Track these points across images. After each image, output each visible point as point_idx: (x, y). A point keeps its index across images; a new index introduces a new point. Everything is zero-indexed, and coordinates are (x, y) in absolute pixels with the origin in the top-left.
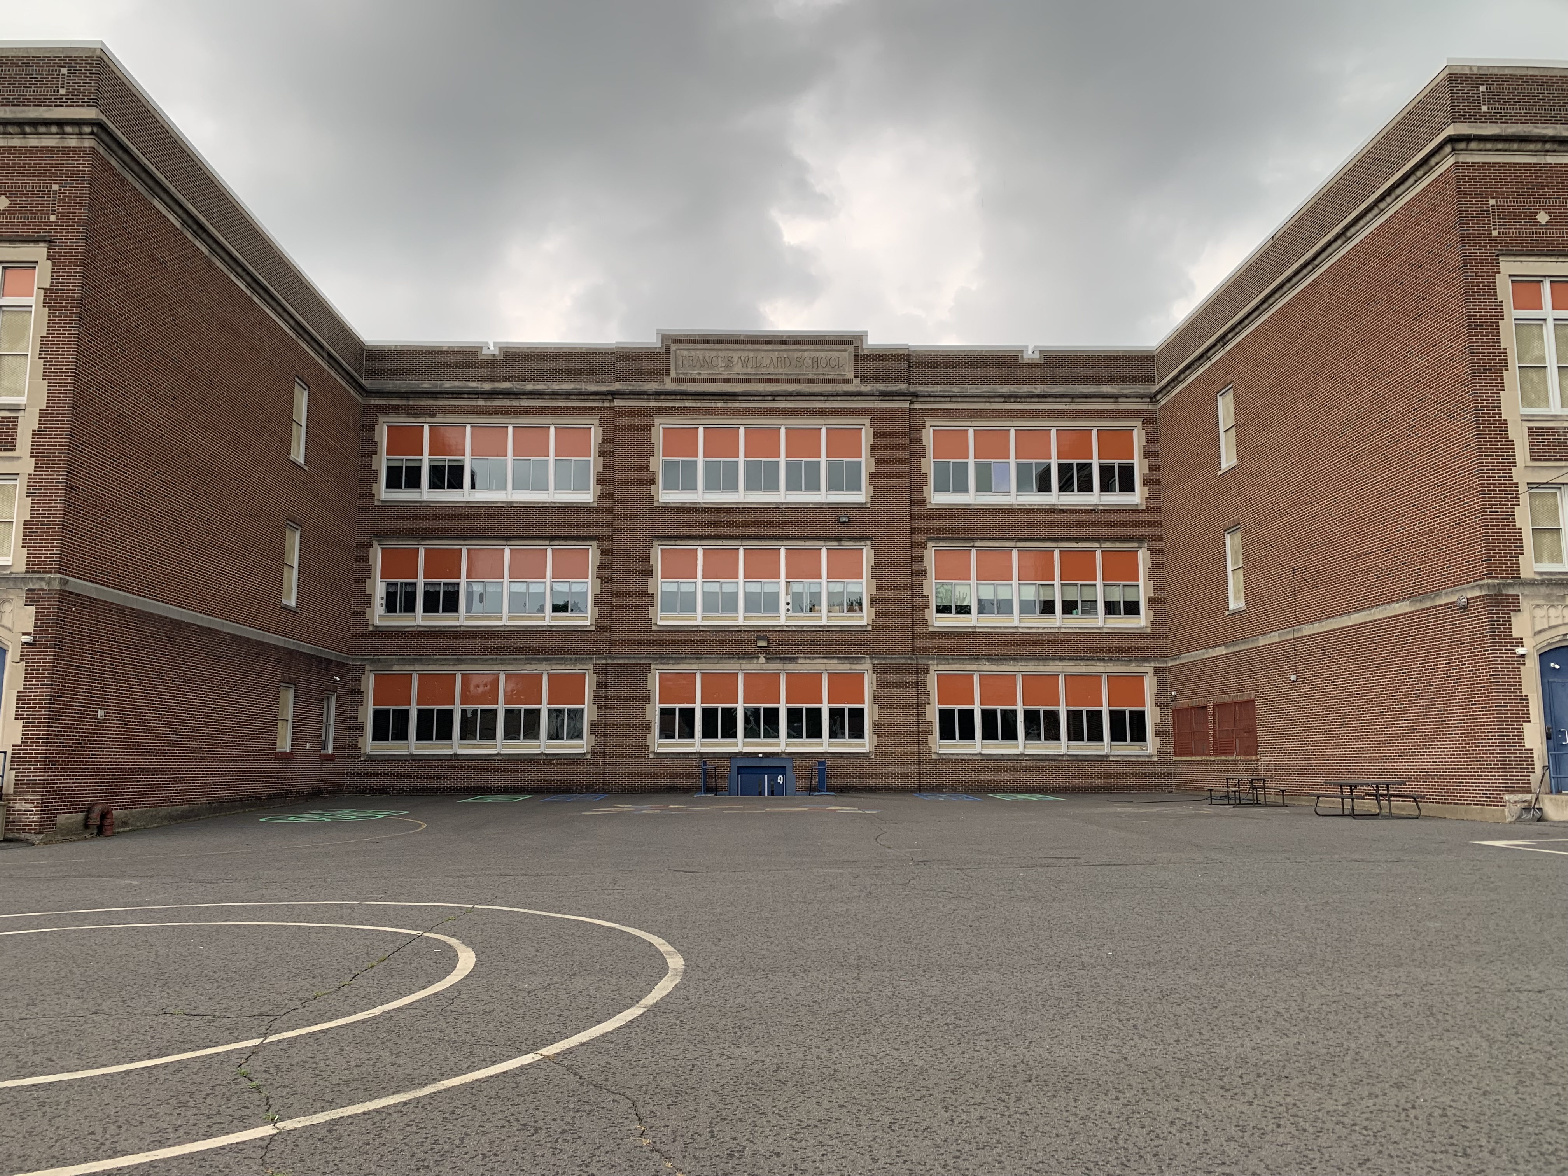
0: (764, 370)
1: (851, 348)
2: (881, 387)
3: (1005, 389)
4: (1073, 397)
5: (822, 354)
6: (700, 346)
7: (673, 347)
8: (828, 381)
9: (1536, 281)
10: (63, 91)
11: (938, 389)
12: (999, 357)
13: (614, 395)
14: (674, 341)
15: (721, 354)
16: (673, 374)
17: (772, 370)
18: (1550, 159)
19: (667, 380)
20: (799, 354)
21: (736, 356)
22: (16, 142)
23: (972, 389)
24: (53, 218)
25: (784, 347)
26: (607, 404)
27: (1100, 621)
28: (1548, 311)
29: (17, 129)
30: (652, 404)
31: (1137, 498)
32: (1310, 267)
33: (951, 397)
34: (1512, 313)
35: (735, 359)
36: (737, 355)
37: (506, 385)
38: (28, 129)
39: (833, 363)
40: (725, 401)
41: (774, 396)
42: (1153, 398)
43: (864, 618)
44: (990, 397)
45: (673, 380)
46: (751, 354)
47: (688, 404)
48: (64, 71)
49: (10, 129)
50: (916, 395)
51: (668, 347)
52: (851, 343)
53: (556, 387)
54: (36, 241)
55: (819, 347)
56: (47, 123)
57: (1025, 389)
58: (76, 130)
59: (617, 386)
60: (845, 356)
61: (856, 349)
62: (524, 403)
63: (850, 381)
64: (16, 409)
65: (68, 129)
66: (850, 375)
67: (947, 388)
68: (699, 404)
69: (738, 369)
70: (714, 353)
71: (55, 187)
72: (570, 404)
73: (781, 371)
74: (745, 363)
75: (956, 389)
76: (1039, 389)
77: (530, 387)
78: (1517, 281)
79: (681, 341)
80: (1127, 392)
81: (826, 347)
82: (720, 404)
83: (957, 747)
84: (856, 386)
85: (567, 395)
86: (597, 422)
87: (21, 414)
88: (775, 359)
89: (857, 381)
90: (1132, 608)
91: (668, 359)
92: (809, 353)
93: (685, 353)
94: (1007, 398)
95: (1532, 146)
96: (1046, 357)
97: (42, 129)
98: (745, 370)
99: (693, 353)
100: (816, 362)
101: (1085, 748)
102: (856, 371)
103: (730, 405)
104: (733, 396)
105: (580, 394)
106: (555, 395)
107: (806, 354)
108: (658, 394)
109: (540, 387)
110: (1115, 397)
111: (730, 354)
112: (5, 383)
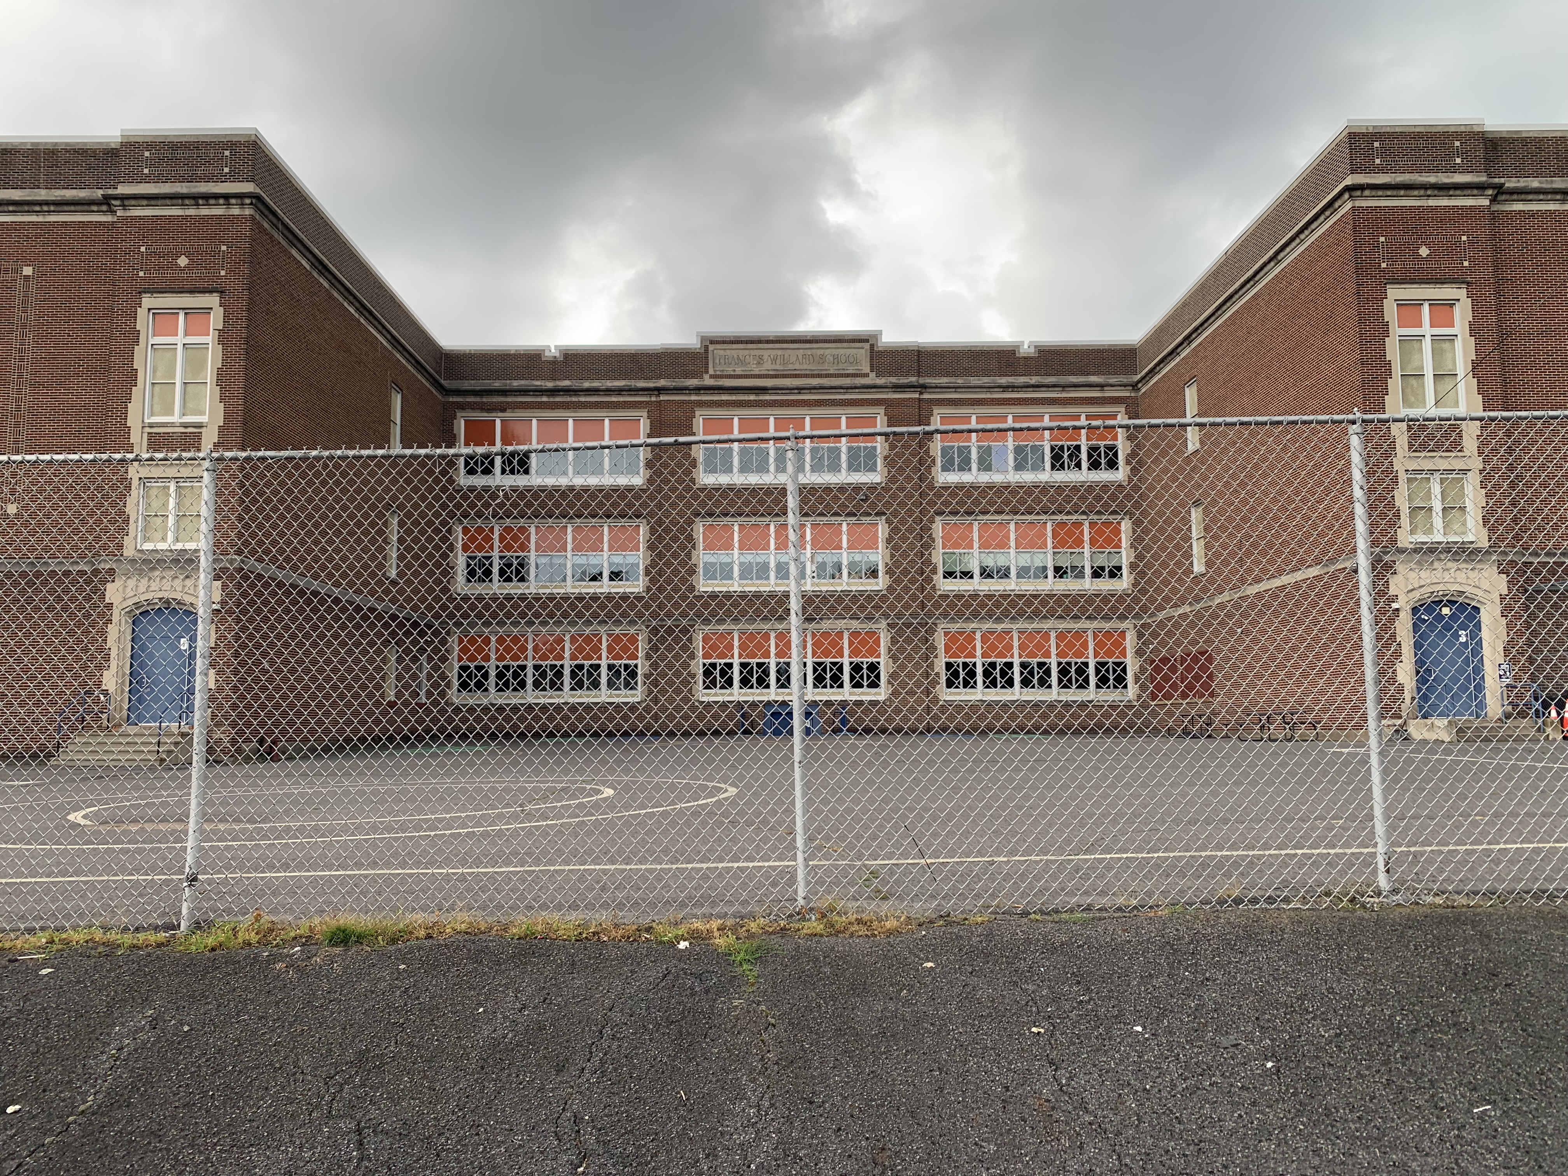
0: (791, 367)
1: (867, 346)
2: (894, 380)
3: (1003, 381)
4: (1064, 387)
5: (842, 351)
6: (735, 346)
7: (711, 347)
8: (848, 375)
9: (1417, 304)
10: (226, 170)
11: (944, 380)
12: (998, 352)
13: (659, 390)
14: (712, 342)
15: (753, 353)
16: (711, 371)
17: (797, 366)
18: (1432, 202)
19: (706, 377)
20: (822, 352)
21: (766, 354)
22: (192, 212)
23: (974, 381)
24: (223, 273)
25: (808, 345)
26: (653, 399)
27: (1088, 584)
28: (1427, 329)
29: (193, 202)
30: (693, 398)
31: (1121, 474)
32: (1252, 283)
33: (956, 388)
34: (1397, 331)
35: (765, 357)
36: (768, 353)
37: (566, 383)
38: (201, 202)
39: (852, 360)
40: (757, 394)
41: (800, 390)
42: (1135, 386)
43: (881, 583)
44: (989, 388)
45: (711, 377)
46: (780, 352)
47: (725, 397)
48: (227, 153)
49: (187, 202)
50: (924, 387)
51: (706, 347)
52: (867, 341)
53: (609, 384)
54: (211, 292)
55: (839, 345)
56: (216, 196)
57: (1022, 380)
58: (239, 201)
59: (662, 383)
60: (862, 353)
61: (872, 346)
62: (582, 399)
63: (867, 375)
64: (200, 426)
65: (233, 201)
66: (866, 369)
67: (952, 379)
68: (734, 398)
69: (768, 366)
70: (747, 352)
71: (224, 248)
72: (621, 399)
73: (806, 367)
74: (774, 360)
75: (960, 381)
76: (1034, 380)
77: (587, 384)
78: (1402, 304)
79: (718, 342)
80: (1112, 380)
81: (845, 345)
82: (752, 397)
83: (960, 695)
84: (872, 379)
85: (619, 391)
86: (645, 414)
87: (203, 430)
88: (800, 357)
89: (872, 375)
90: (1115, 572)
91: (707, 358)
92: (830, 351)
93: (722, 352)
94: (1005, 388)
95: (1416, 193)
96: (1040, 351)
97: (212, 201)
98: (774, 367)
99: (728, 352)
100: (836, 358)
101: (1073, 695)
102: (872, 366)
103: (761, 398)
104: (763, 390)
105: (630, 390)
106: (609, 391)
107: (827, 352)
108: (698, 390)
109: (596, 384)
110: (1101, 386)
111: (761, 352)
112: (190, 405)
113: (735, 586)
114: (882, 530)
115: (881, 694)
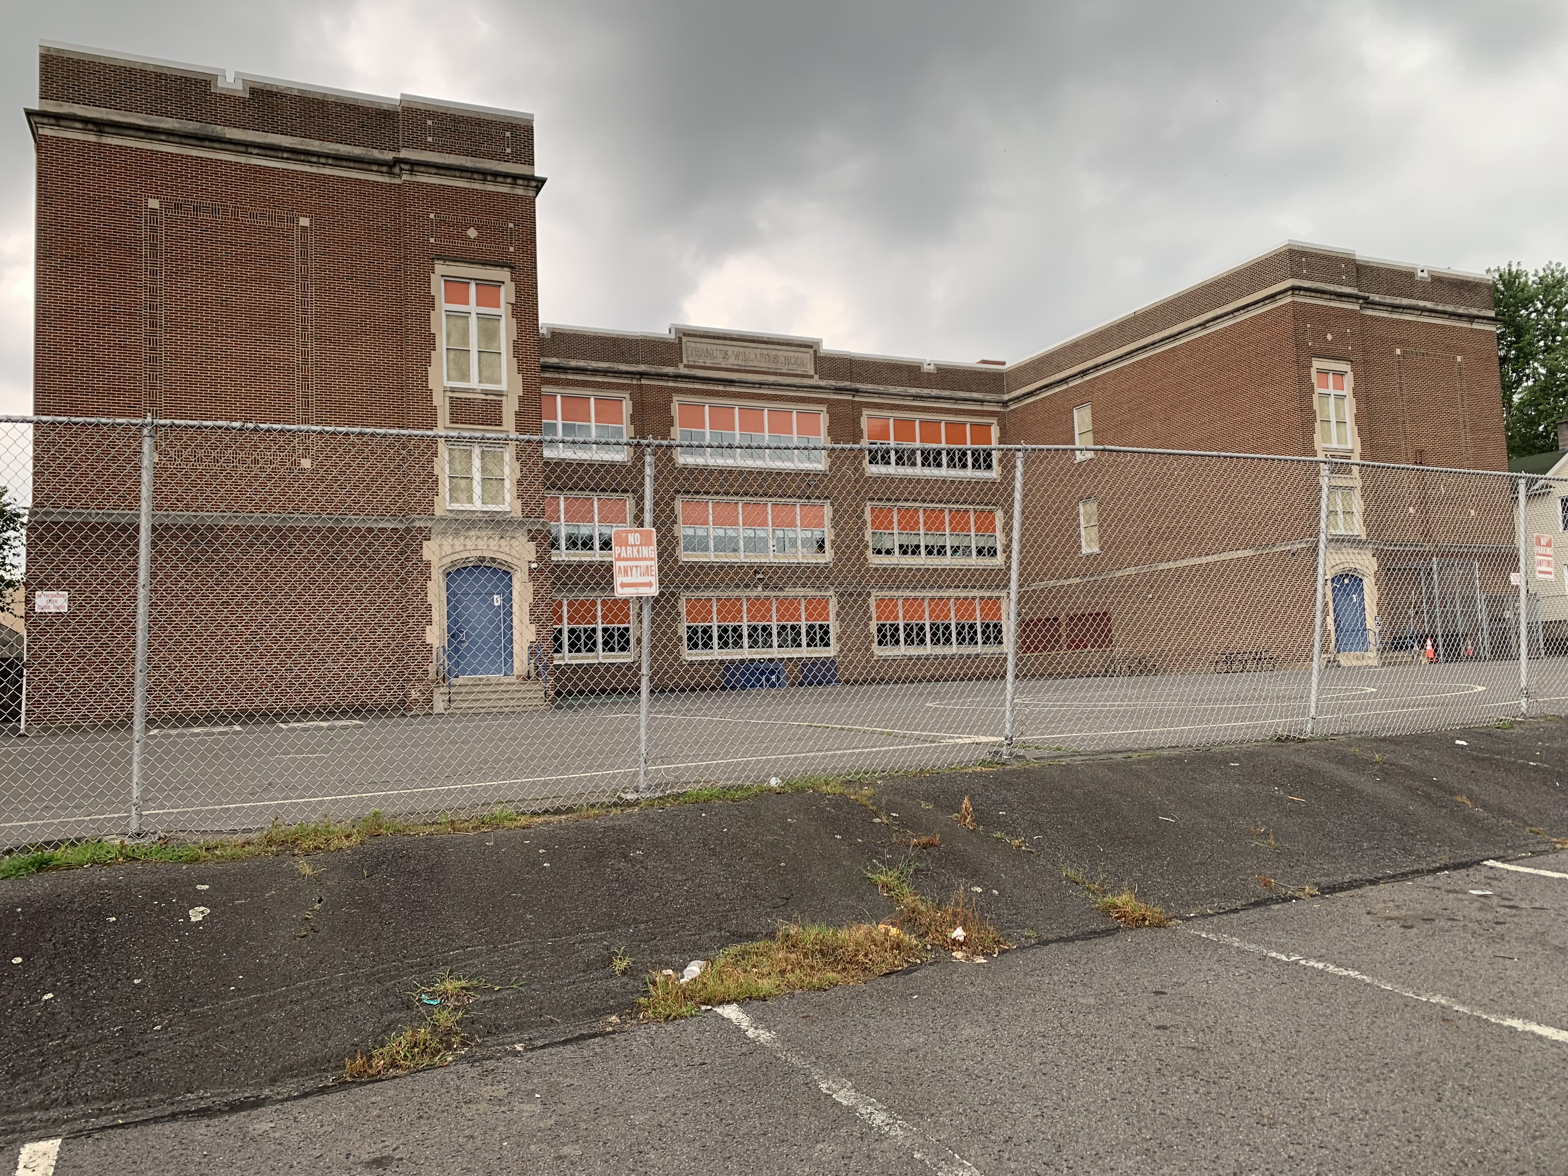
0: (750, 363)
1: (811, 351)
2: (832, 383)
3: (913, 391)
4: (956, 400)
5: (792, 354)
6: (704, 340)
7: (684, 339)
8: (797, 376)
9: (1326, 372)
10: (508, 150)
11: (869, 387)
12: (909, 366)
13: (642, 375)
14: (685, 335)
15: (720, 347)
16: (685, 362)
17: (756, 364)
18: (1332, 304)
19: (681, 366)
20: (775, 353)
21: (730, 350)
22: (477, 186)
23: (892, 389)
24: (512, 249)
25: (764, 346)
26: (635, 382)
27: (974, 561)
28: (1332, 390)
29: (481, 177)
30: (671, 384)
31: (995, 474)
33: (880, 394)
34: (1318, 390)
35: (730, 353)
36: (732, 349)
37: (555, 360)
38: (489, 178)
39: (799, 362)
40: (725, 386)
41: (761, 384)
42: (1005, 404)
43: (828, 557)
44: (904, 396)
45: (686, 366)
46: (741, 350)
47: (697, 386)
48: (508, 134)
49: (476, 176)
50: (857, 391)
51: (680, 339)
52: (811, 347)
53: (594, 365)
54: (502, 266)
55: (789, 348)
56: (506, 175)
57: (925, 392)
58: (526, 183)
59: (642, 368)
60: (807, 357)
61: (815, 351)
62: (570, 377)
63: (812, 377)
64: (500, 394)
65: (520, 182)
66: (812, 372)
67: (876, 387)
68: (705, 387)
69: (732, 362)
70: (714, 347)
71: (511, 225)
72: (606, 380)
73: (763, 365)
74: (737, 356)
75: (881, 388)
76: (935, 392)
77: (573, 363)
79: (690, 335)
80: (988, 398)
81: (794, 348)
82: (721, 388)
83: (888, 651)
84: (816, 381)
85: (605, 372)
86: (628, 396)
87: (504, 398)
88: (758, 356)
89: (816, 377)
90: (992, 552)
91: (681, 348)
92: (783, 353)
93: (693, 345)
94: (916, 397)
95: (1325, 296)
96: (938, 369)
97: (500, 179)
98: (737, 362)
99: (698, 345)
100: (787, 359)
101: (967, 650)
102: (815, 369)
103: (728, 389)
104: (731, 382)
105: (616, 372)
106: (596, 372)
107: (780, 353)
108: (677, 377)
109: (582, 364)
110: (982, 401)
111: (726, 348)
112: (485, 373)
113: (711, 557)
114: (828, 511)
115: (831, 652)
